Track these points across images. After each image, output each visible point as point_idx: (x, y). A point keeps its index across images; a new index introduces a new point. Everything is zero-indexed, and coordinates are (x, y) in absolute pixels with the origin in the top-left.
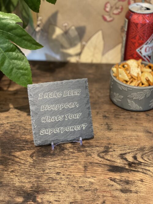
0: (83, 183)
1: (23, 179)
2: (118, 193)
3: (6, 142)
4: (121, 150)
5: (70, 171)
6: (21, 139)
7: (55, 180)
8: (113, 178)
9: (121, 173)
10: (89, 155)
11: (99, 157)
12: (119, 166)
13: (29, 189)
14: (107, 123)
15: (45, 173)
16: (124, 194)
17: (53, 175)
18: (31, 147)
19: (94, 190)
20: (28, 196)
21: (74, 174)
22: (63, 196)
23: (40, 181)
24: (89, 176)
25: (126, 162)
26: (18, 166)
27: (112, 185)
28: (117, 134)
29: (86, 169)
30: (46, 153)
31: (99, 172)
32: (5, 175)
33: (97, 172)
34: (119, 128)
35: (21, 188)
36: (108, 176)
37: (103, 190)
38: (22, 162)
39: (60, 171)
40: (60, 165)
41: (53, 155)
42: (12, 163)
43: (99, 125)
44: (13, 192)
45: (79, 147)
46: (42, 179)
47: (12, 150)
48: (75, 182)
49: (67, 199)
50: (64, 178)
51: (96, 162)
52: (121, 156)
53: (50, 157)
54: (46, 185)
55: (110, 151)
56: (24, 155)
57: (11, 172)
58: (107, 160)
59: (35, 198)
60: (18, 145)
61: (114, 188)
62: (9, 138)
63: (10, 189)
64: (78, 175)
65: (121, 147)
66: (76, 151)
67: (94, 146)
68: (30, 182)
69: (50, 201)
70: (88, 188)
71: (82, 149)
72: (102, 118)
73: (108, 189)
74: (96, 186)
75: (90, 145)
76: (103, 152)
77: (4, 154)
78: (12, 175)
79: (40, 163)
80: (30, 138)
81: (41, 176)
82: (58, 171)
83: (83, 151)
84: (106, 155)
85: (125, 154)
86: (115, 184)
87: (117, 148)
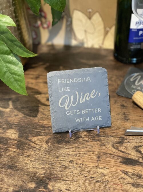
0: (95, 173)
1: (37, 165)
2: (129, 187)
3: (24, 126)
4: (137, 142)
5: (83, 160)
6: (39, 124)
7: (67, 168)
8: (125, 170)
9: (134, 166)
10: (103, 145)
11: (113, 148)
12: (133, 158)
13: (41, 175)
14: (124, 112)
15: (59, 160)
16: (135, 188)
17: (66, 163)
18: (48, 133)
19: (105, 182)
20: (41, 182)
21: (87, 163)
22: (74, 185)
23: (53, 168)
24: (101, 166)
25: (140, 155)
26: (33, 151)
27: (124, 179)
28: (133, 124)
29: (99, 159)
30: (61, 140)
31: (112, 164)
32: (21, 160)
33: (110, 164)
34: (136, 119)
35: (34, 173)
36: (121, 169)
37: (115, 183)
38: (38, 147)
39: (73, 160)
40: (74, 153)
41: (68, 142)
42: (28, 148)
43: (116, 114)
44: (26, 177)
45: (94, 136)
46: (55, 166)
47: (29, 135)
48: (87, 172)
49: (78, 189)
50: (77, 167)
51: (109, 153)
52: (136, 148)
53: (65, 144)
54: (58, 172)
55: (125, 142)
56: (40, 141)
57: (26, 156)
58: (121, 151)
59: (47, 185)
60: (35, 130)
61: (125, 181)
62: (28, 122)
63: (24, 174)
64: (90, 165)
65: (136, 139)
66: (91, 140)
67: (109, 136)
68: (43, 168)
69: (61, 189)
70: (100, 179)
71: (97, 138)
72: (120, 107)
73: (120, 182)
74: (108, 178)
75: (105, 135)
76: (118, 143)
77: (22, 138)
78: (27, 159)
79: (54, 150)
80: (47, 124)
81: (55, 163)
82: (71, 159)
83: (98, 140)
84: (120, 146)
85: (140, 146)
86: (127, 177)
87: (132, 140)
